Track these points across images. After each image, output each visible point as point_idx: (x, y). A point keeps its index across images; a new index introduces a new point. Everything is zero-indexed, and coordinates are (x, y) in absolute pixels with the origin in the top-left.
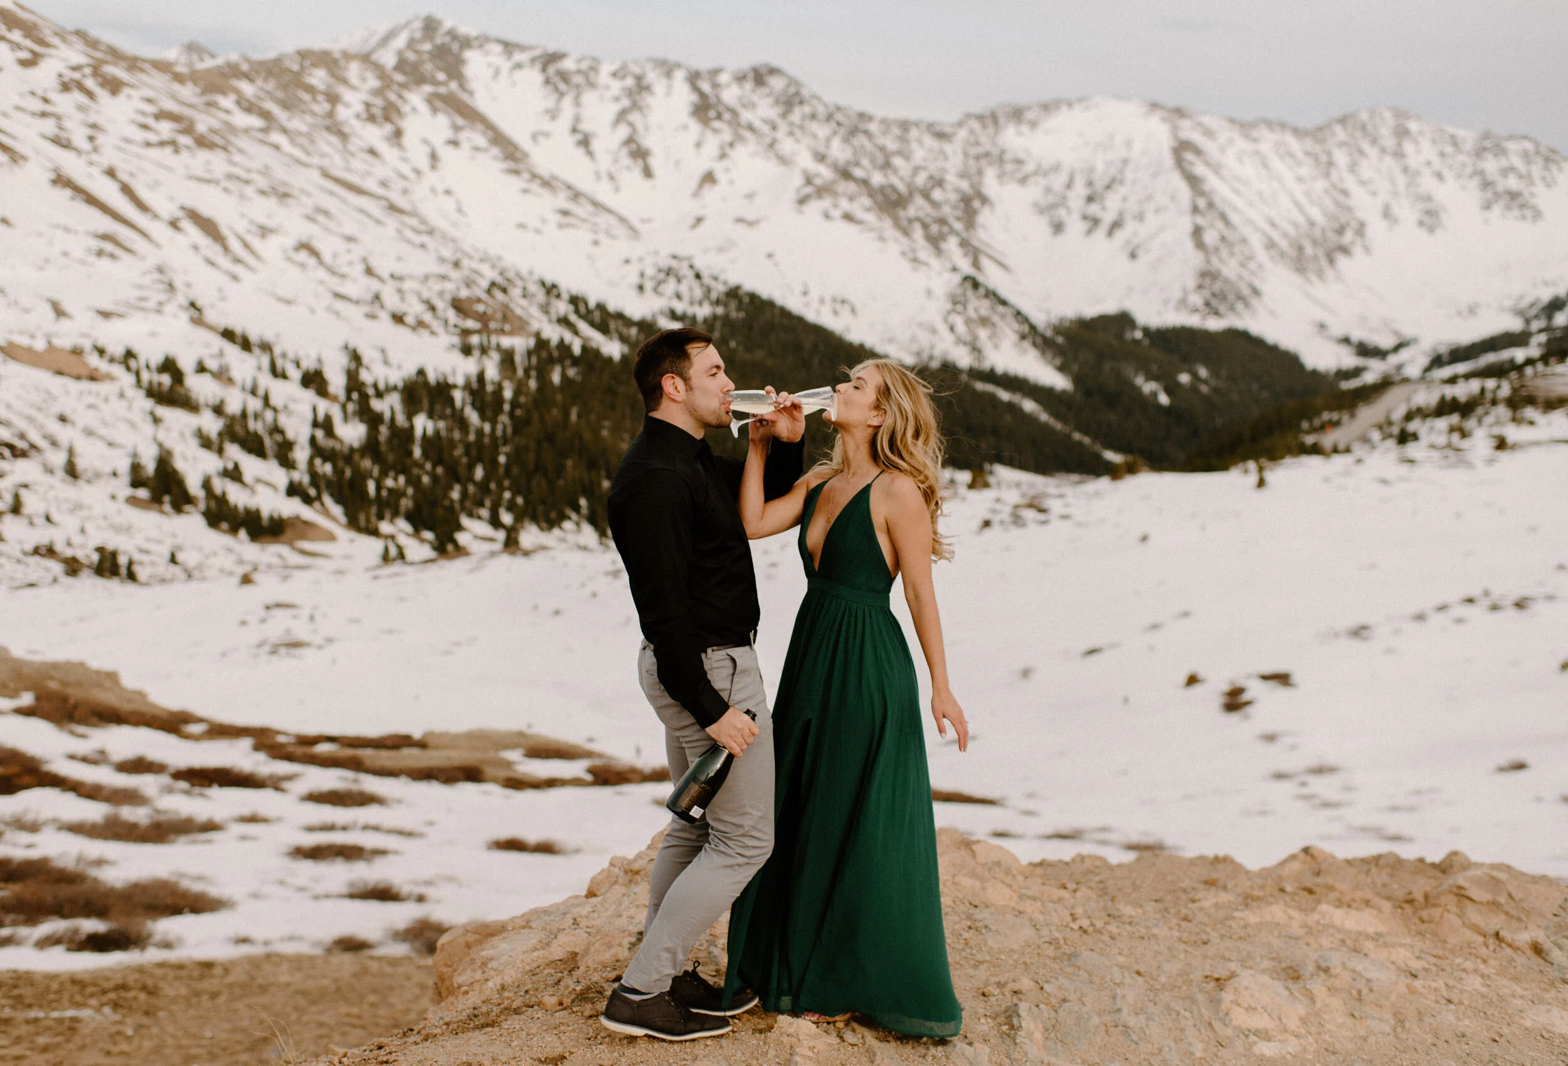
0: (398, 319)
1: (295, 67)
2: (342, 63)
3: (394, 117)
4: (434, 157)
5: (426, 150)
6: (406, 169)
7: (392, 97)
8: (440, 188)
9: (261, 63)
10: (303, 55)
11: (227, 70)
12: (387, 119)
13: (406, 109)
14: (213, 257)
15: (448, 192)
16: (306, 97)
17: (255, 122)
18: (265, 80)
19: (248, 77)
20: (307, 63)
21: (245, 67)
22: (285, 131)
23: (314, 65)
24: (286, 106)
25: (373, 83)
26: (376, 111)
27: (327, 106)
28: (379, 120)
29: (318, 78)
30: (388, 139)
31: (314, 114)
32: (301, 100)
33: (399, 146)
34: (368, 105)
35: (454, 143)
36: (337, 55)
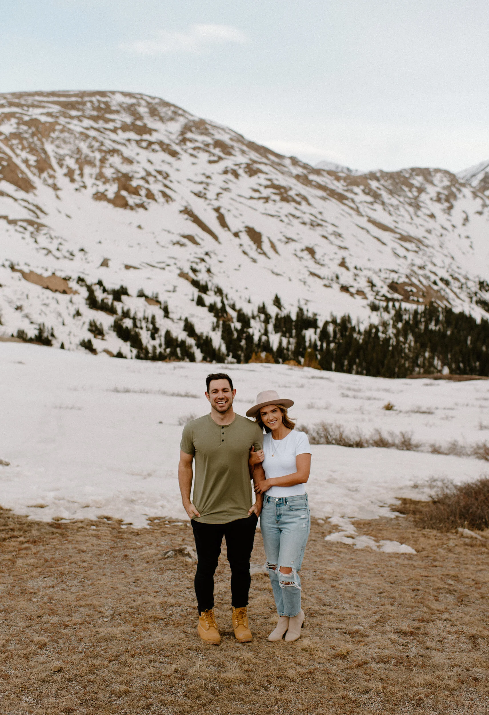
0: (345, 289)
1: (407, 175)
2: (433, 174)
3: (452, 200)
4: (466, 219)
5: (464, 216)
6: (448, 225)
7: (454, 190)
8: (463, 236)
9: (387, 173)
10: (413, 170)
11: (368, 176)
12: (447, 200)
13: (459, 196)
14: (247, 250)
15: (468, 237)
16: (406, 189)
17: (369, 199)
18: (386, 181)
19: (378, 180)
20: (414, 173)
21: (378, 175)
22: (383, 203)
23: (417, 175)
24: (391, 193)
25: (446, 183)
26: (443, 197)
27: (416, 194)
28: (443, 201)
29: (418, 180)
30: (444, 210)
31: (406, 196)
32: (403, 190)
33: (449, 214)
34: (439, 193)
35: (480, 213)
36: (431, 170)
